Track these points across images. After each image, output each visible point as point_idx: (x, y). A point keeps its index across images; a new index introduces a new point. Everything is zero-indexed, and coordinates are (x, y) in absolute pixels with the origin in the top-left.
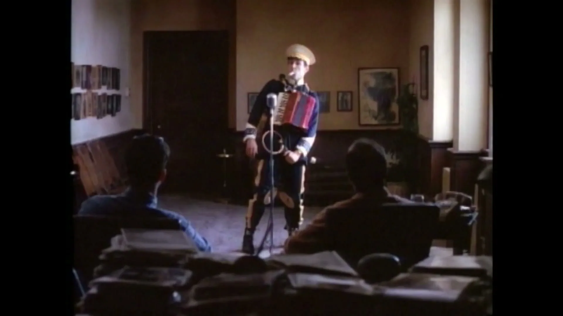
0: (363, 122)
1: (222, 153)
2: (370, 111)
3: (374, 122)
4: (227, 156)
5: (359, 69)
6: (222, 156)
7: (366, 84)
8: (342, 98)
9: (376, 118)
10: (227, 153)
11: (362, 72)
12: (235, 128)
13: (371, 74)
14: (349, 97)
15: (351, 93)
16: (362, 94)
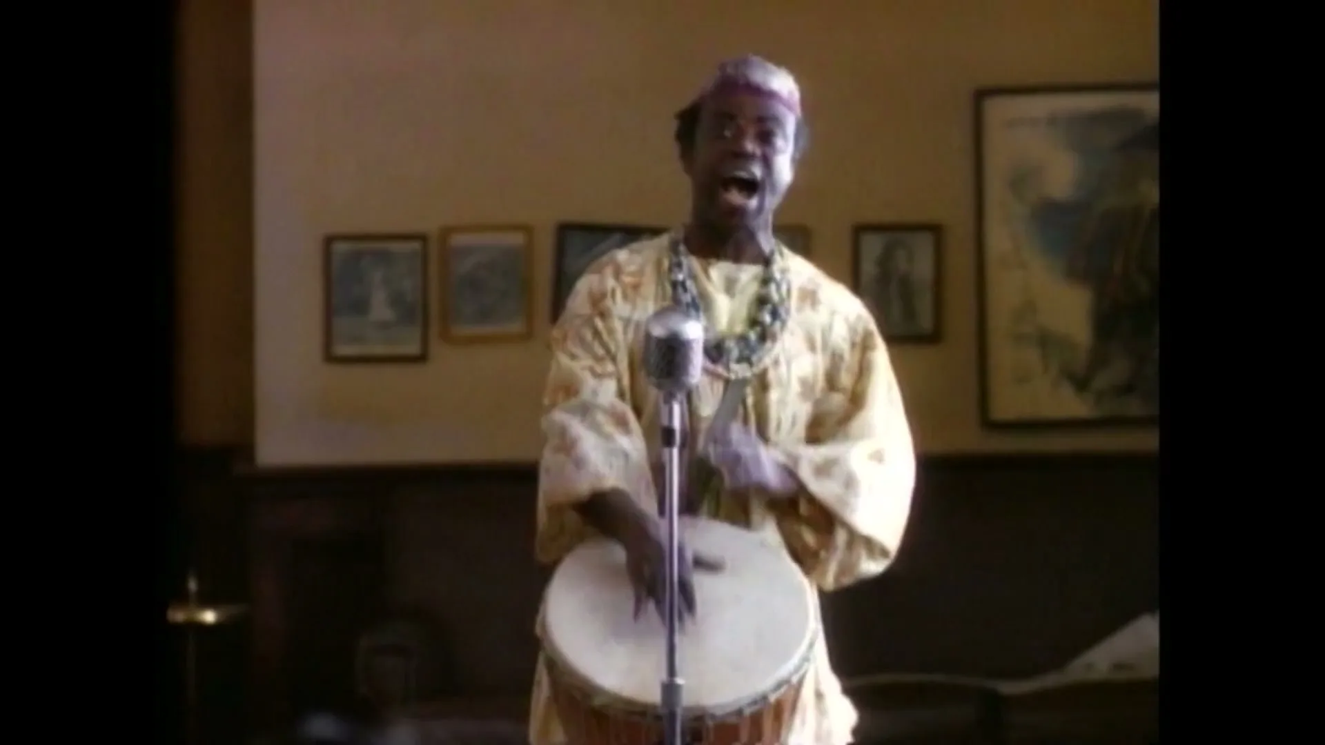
0: (1007, 405)
1: (182, 598)
2: (1046, 341)
3: (1072, 405)
4: (209, 617)
5: (982, 95)
6: (178, 616)
7: (1019, 182)
8: (885, 261)
9: (1081, 384)
10: (207, 601)
11: (998, 110)
12: (244, 447)
13: (1052, 121)
14: (922, 265)
15: (935, 230)
16: (999, 240)
